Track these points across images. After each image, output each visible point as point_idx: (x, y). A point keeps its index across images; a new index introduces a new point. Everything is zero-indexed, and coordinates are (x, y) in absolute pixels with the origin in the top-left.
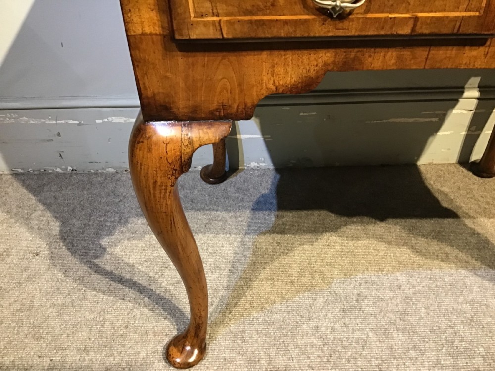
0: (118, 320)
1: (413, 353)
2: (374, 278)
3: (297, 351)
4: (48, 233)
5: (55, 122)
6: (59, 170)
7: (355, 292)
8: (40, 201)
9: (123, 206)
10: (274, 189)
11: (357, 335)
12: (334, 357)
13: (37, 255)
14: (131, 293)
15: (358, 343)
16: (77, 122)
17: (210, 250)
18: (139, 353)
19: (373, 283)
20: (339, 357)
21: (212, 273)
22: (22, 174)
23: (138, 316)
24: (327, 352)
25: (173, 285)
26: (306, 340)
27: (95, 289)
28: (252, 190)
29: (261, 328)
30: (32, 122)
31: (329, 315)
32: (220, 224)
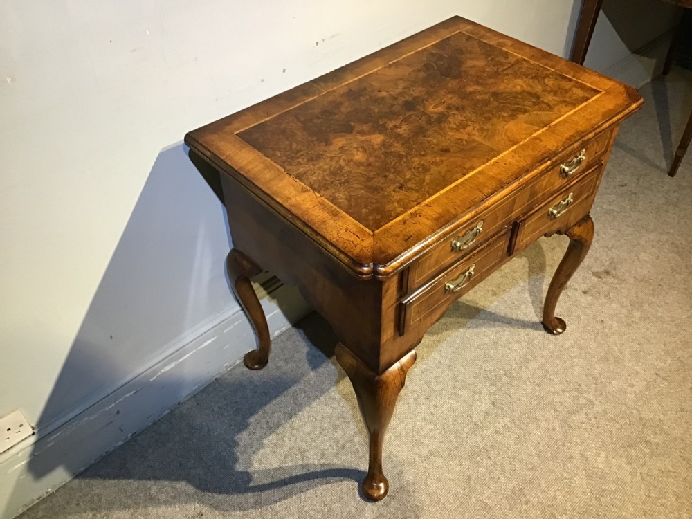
0: (315, 505)
1: (476, 397)
2: (424, 367)
3: (426, 439)
4: (186, 495)
5: (113, 404)
6: (120, 443)
7: (423, 382)
8: (140, 478)
9: (216, 433)
10: (310, 344)
11: (445, 407)
12: (446, 427)
13: (202, 515)
14: (304, 484)
15: (449, 411)
16: (134, 392)
17: (318, 418)
18: (350, 511)
19: (426, 370)
20: (448, 426)
21: (336, 432)
22: (86, 470)
23: (324, 493)
24: (441, 428)
25: (322, 458)
26: (425, 430)
27: (276, 502)
28: (296, 355)
29: (397, 442)
30: (92, 418)
31: (423, 406)
32: (303, 395)
